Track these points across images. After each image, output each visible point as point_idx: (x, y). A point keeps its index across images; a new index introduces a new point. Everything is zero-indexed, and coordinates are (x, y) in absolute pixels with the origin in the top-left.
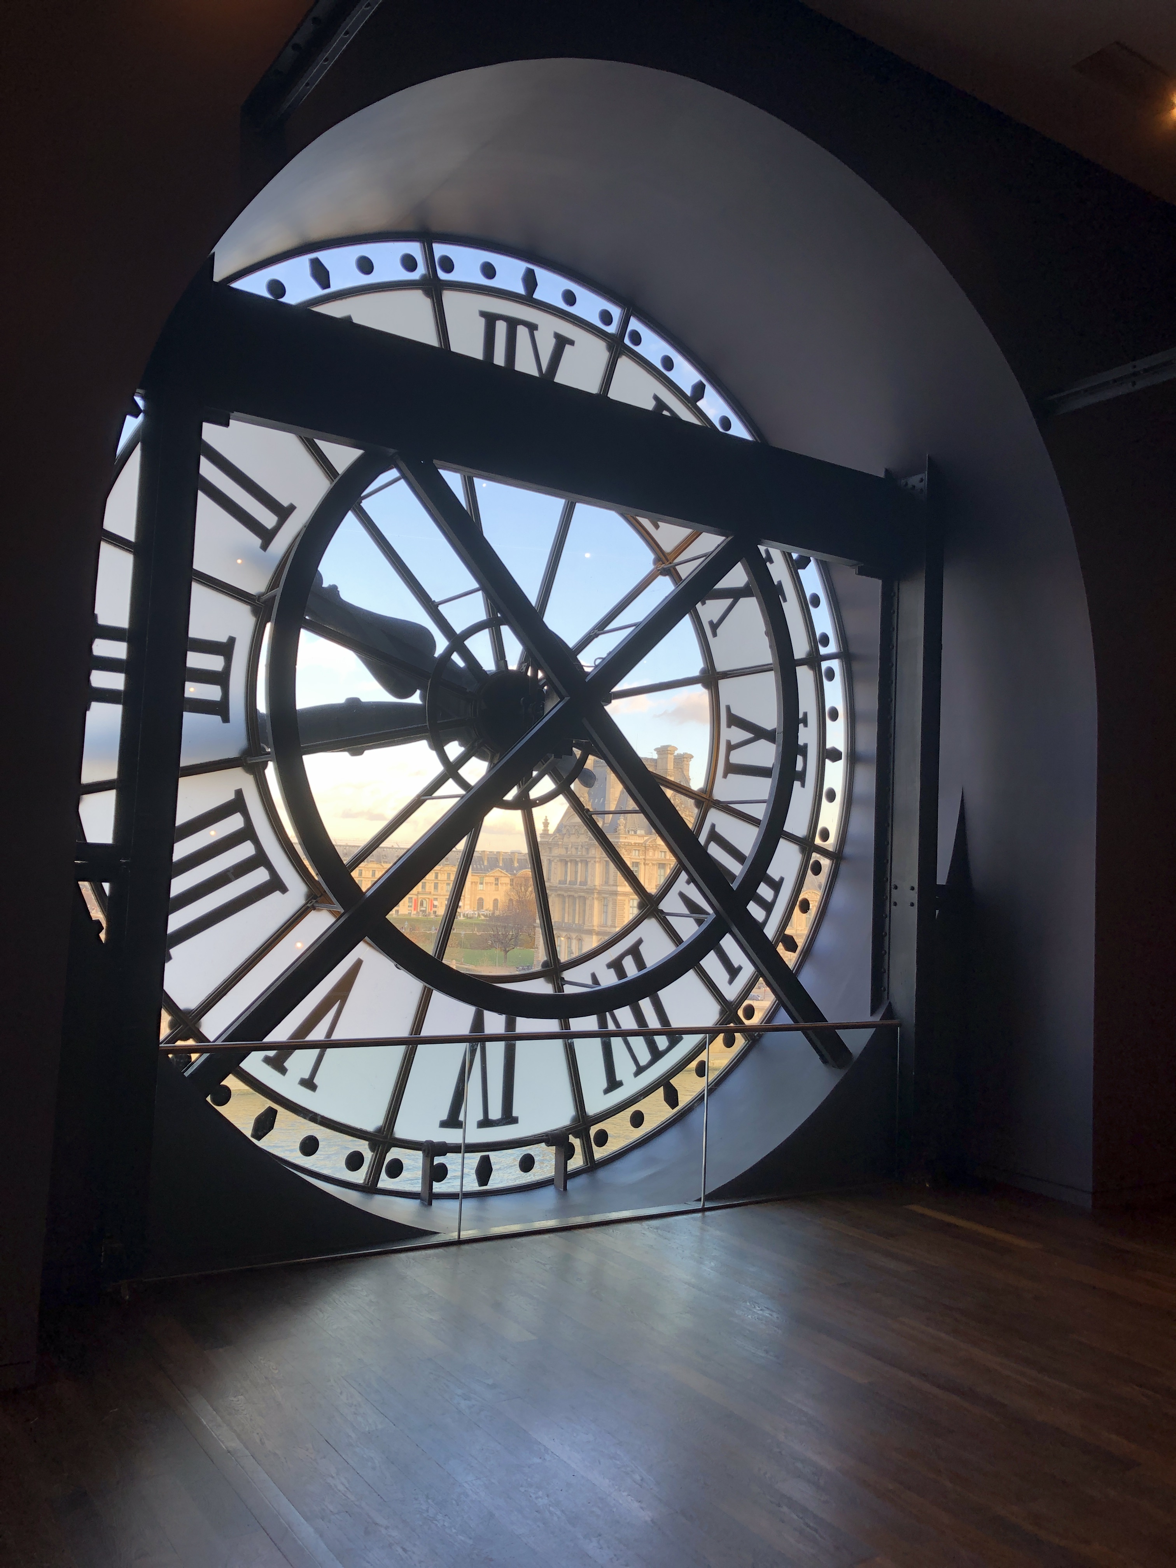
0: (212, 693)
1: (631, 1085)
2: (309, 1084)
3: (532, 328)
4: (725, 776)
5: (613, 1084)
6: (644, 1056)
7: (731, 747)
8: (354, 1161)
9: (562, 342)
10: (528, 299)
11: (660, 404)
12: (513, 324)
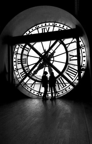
0: (25, 62)
1: (61, 89)
2: (33, 88)
3: (46, 28)
4: (70, 61)
5: (59, 89)
6: (63, 87)
7: (70, 58)
8: (37, 94)
9: (49, 28)
10: (46, 26)
11: (59, 29)
12: (44, 29)
